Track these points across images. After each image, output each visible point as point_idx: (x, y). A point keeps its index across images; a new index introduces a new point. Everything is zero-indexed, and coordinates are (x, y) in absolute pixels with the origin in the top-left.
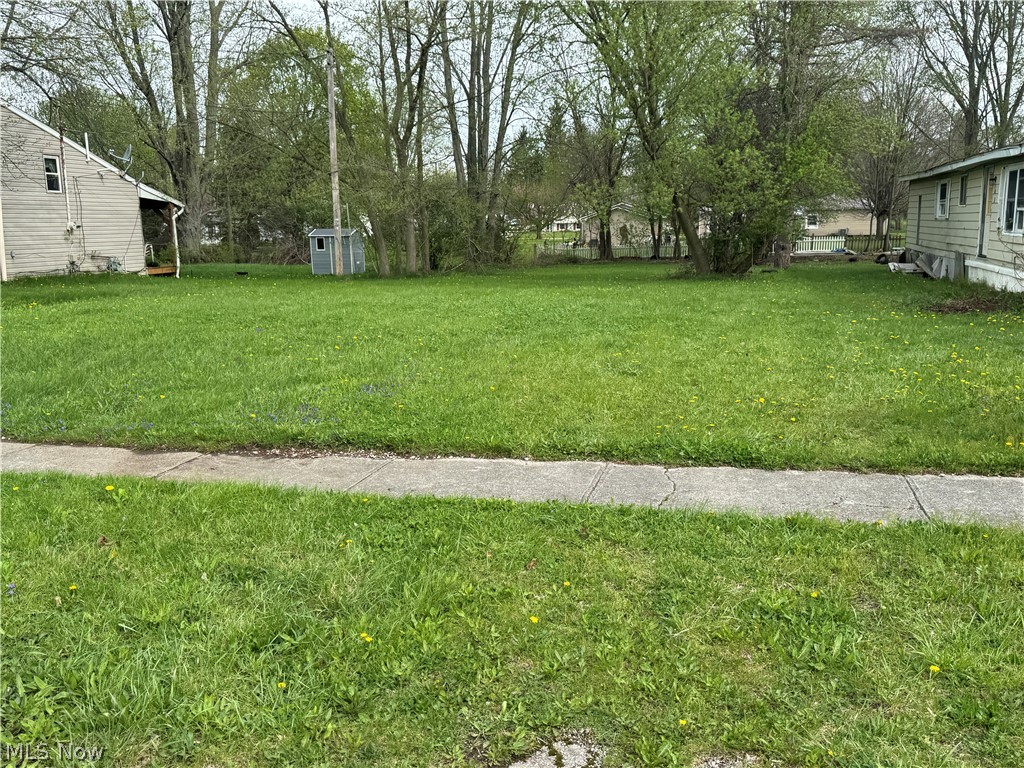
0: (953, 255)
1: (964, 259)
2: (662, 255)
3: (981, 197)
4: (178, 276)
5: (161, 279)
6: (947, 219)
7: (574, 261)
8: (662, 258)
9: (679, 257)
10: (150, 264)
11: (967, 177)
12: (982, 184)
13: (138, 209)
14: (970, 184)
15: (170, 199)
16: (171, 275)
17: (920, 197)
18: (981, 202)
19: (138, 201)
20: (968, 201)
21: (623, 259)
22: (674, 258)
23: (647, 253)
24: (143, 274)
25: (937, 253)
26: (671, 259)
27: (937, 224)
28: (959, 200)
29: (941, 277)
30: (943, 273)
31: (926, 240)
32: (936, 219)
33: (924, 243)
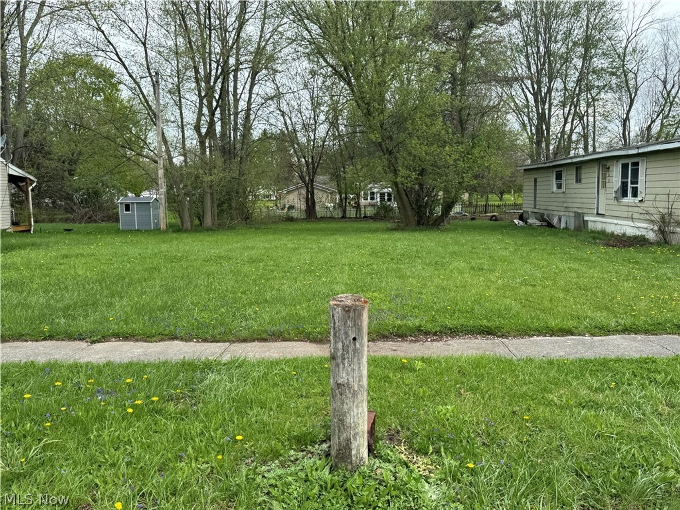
0: (573, 214)
1: (583, 216)
2: (348, 216)
3: (596, 179)
4: (32, 232)
5: (21, 234)
6: (564, 193)
7: (290, 219)
8: (349, 218)
9: (360, 217)
10: (14, 224)
11: (581, 167)
12: (597, 171)
13: (7, 182)
14: (583, 171)
15: (27, 175)
16: (29, 231)
17: (535, 180)
18: (596, 182)
19: (7, 176)
20: (583, 181)
21: (323, 219)
22: (356, 218)
23: (338, 214)
24: (9, 230)
25: (555, 213)
26: (353, 218)
27: (553, 195)
28: (575, 180)
29: (562, 228)
30: (563, 225)
31: (543, 205)
32: (553, 192)
33: (541, 207)
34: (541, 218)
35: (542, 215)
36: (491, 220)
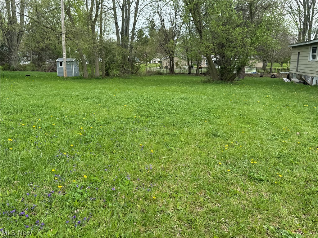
6: (316, 62)
7: (160, 74)
8: (192, 74)
17: (299, 53)
21: (178, 74)
25: (310, 75)
26: (195, 74)
27: (309, 63)
29: (313, 85)
30: (314, 83)
31: (302, 69)
32: (309, 61)
33: (301, 71)
34: (300, 77)
35: (301, 76)
36: (271, 77)
